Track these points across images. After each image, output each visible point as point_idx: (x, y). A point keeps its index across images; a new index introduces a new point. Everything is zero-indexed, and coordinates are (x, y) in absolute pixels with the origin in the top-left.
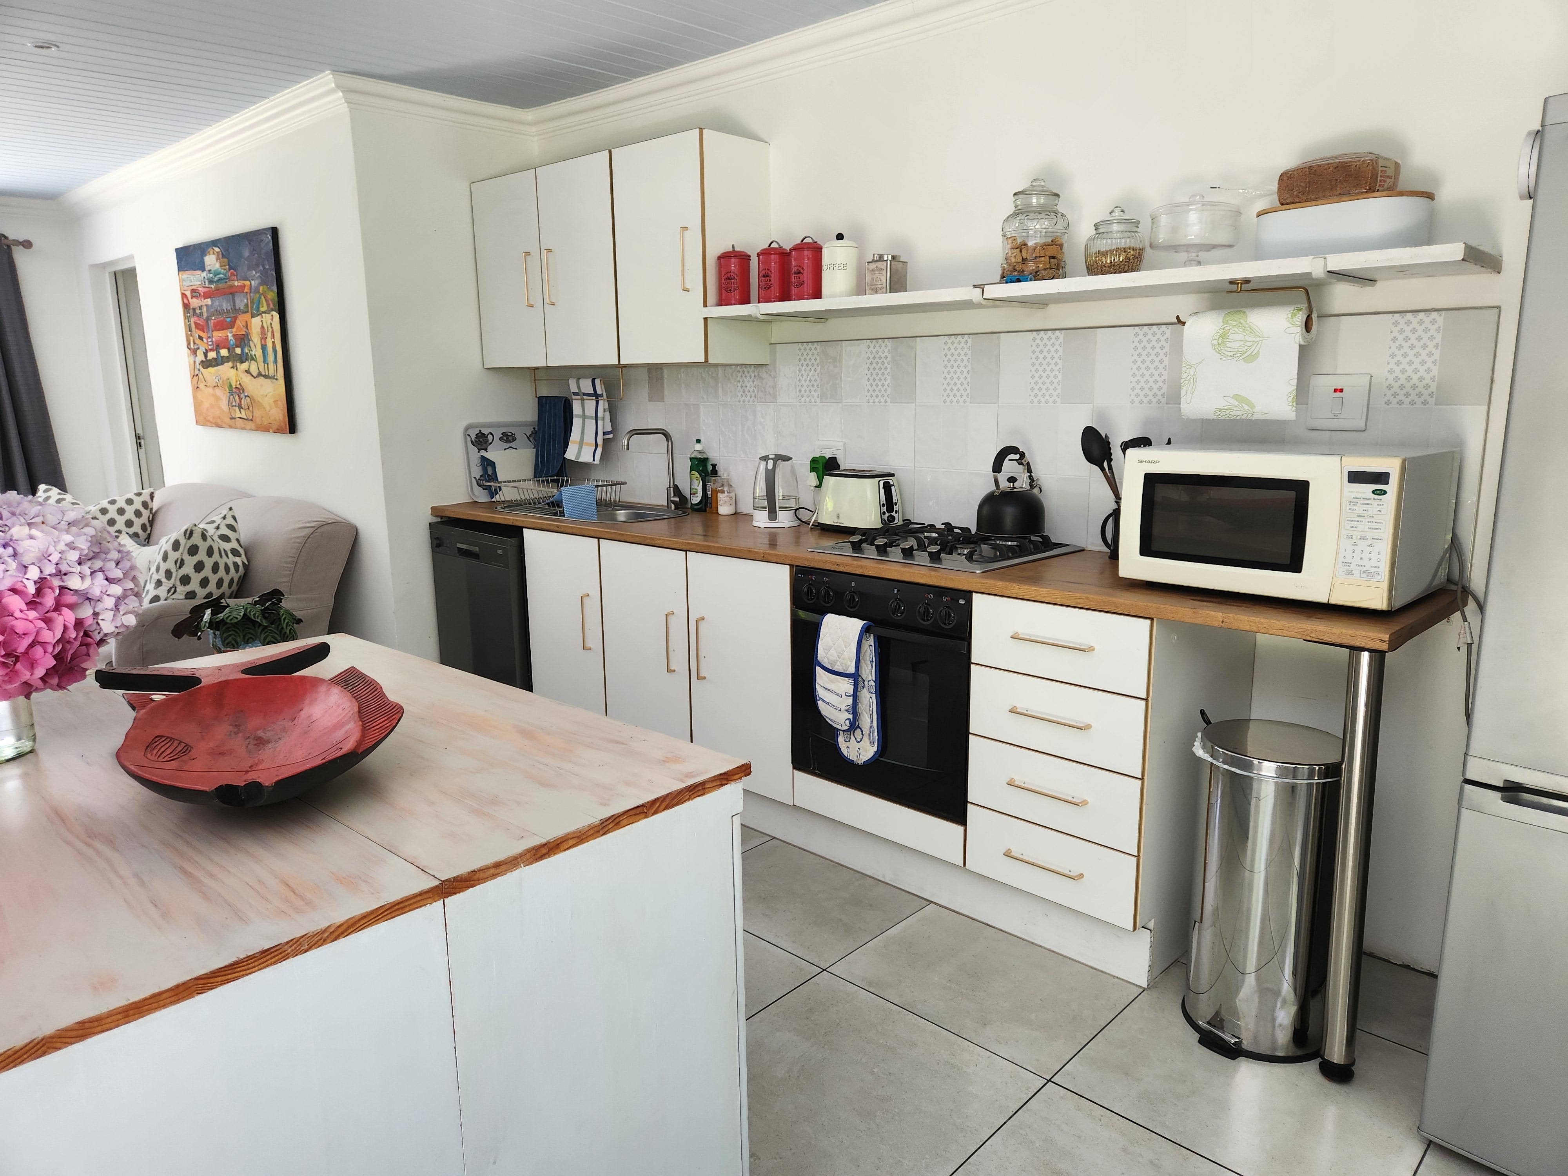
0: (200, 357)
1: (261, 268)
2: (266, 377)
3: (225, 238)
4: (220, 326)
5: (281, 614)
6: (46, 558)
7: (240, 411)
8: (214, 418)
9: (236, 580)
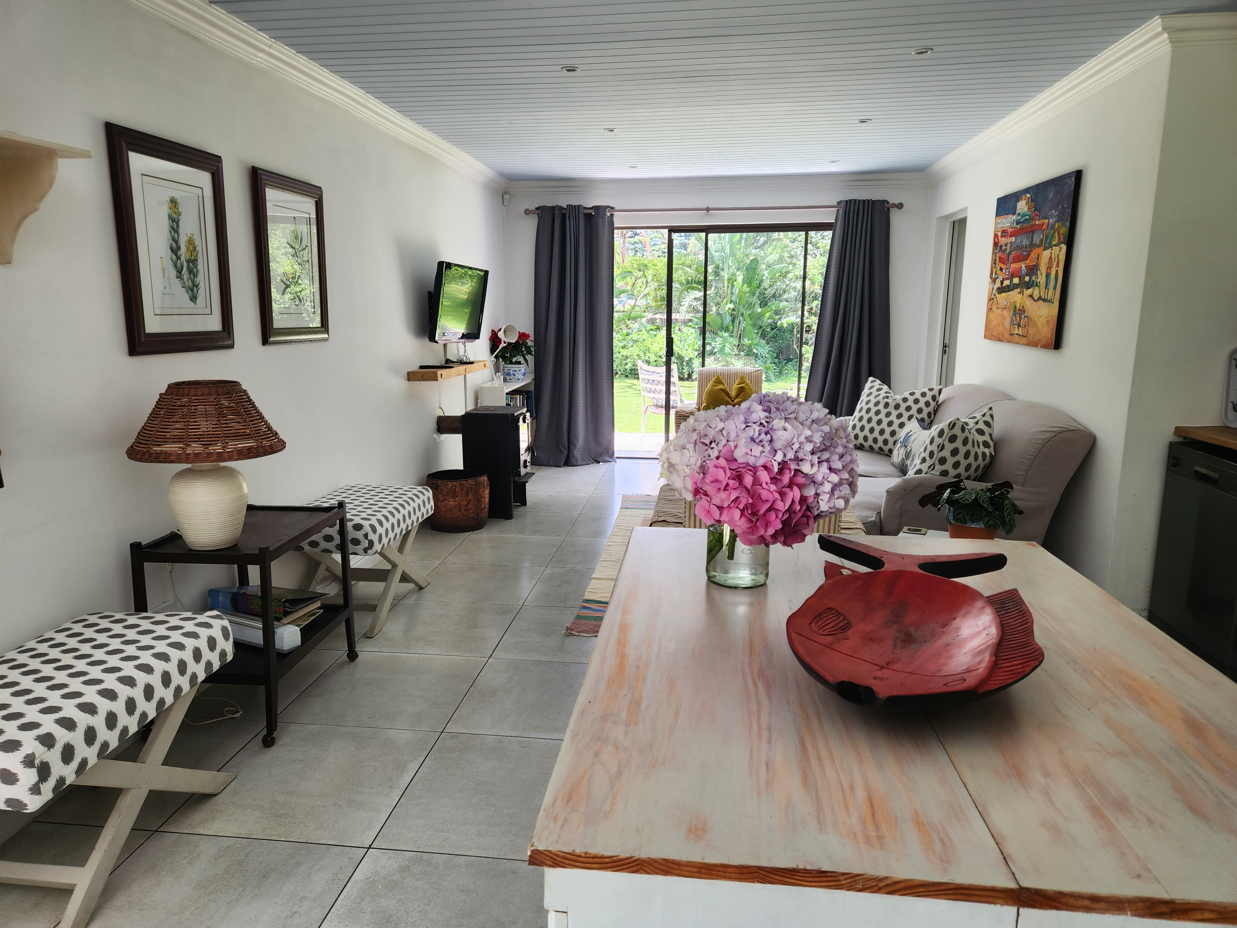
0: (998, 284)
1: (1061, 207)
2: (1045, 300)
3: (1036, 185)
4: (1017, 259)
5: (1005, 504)
6: (790, 446)
7: (1018, 329)
8: (998, 333)
9: (981, 467)
